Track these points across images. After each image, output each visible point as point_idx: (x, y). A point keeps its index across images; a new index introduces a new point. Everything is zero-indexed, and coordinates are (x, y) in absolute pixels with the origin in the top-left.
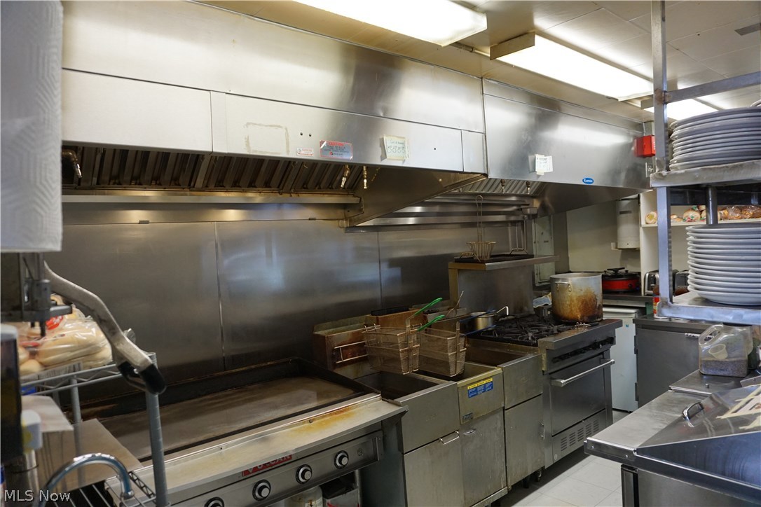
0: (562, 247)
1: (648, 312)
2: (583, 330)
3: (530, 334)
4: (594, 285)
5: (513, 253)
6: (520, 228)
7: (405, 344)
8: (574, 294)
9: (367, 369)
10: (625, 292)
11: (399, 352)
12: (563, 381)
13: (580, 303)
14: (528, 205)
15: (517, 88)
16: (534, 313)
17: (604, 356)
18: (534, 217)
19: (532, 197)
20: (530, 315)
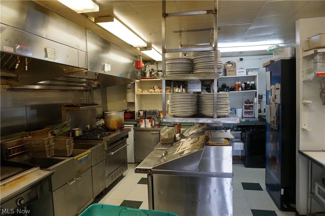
0: (105, 101)
1: (138, 125)
2: (118, 133)
3: (99, 136)
4: (121, 116)
5: (89, 103)
6: (89, 93)
7: (48, 143)
8: (114, 119)
9: (26, 157)
10: (129, 119)
11: (45, 147)
12: (112, 153)
13: (116, 123)
14: (93, 83)
15: (98, 35)
16: (97, 128)
17: (125, 142)
18: (95, 88)
19: (95, 80)
20: (95, 129)
